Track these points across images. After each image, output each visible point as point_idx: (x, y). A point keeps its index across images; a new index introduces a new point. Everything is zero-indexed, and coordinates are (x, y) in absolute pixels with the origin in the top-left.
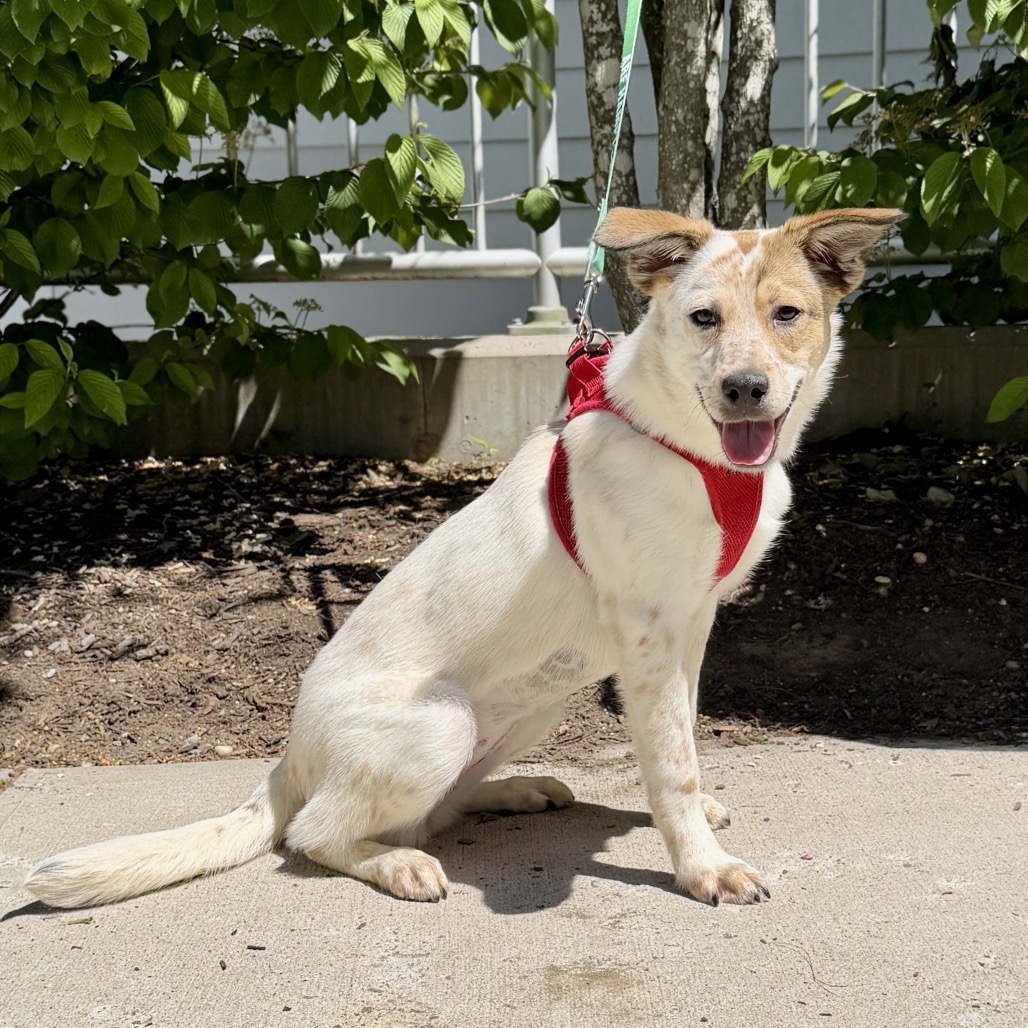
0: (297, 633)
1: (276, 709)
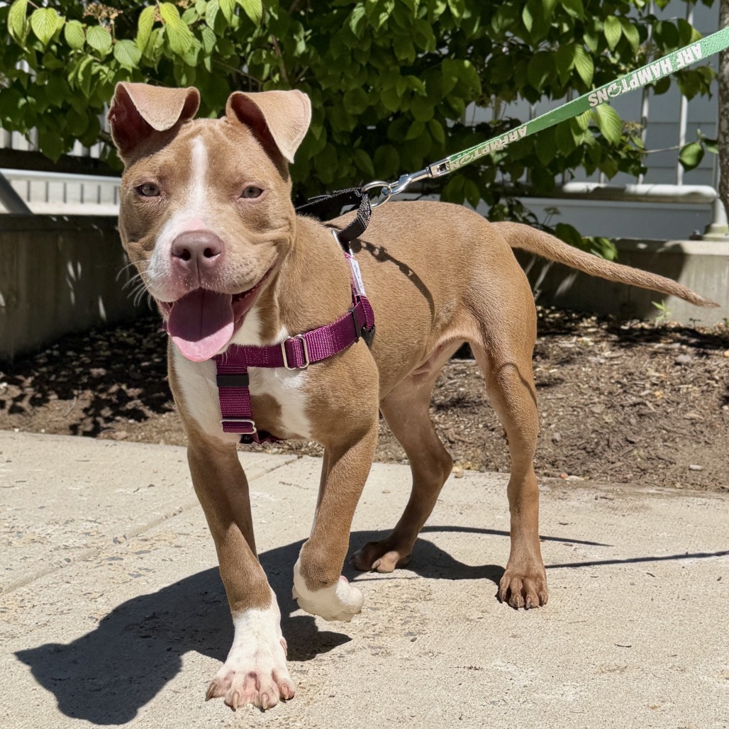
0: (486, 401)
1: (460, 443)
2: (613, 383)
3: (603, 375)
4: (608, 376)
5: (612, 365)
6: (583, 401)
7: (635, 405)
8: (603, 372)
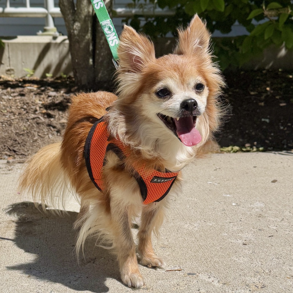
2: (19, 109)
3: (13, 105)
4: (15, 105)
5: (16, 100)
6: (6, 119)
7: (34, 119)
8: (12, 103)
